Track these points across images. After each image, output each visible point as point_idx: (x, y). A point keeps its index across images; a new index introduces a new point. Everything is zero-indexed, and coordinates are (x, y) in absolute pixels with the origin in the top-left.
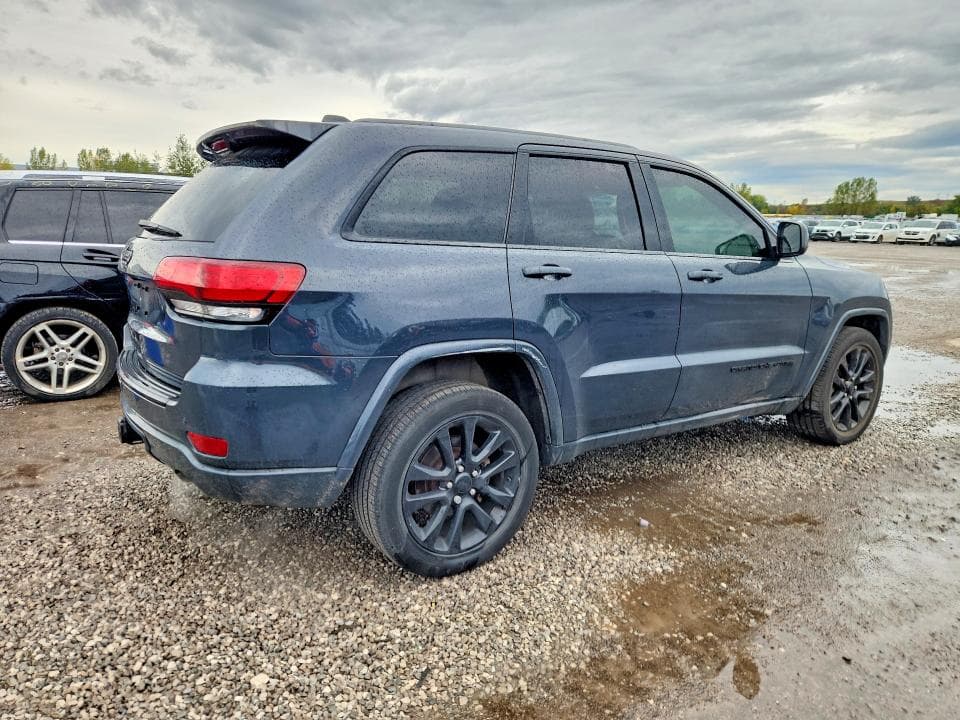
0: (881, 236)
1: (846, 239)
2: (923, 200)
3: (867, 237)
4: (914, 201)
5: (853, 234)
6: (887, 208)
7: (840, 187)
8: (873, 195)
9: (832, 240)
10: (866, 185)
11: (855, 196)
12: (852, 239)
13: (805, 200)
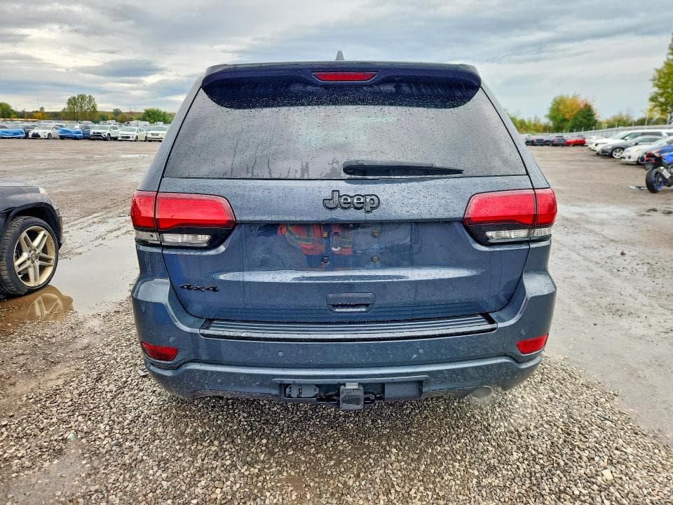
0: (137, 137)
1: (115, 139)
2: (123, 111)
3: (129, 137)
4: (117, 112)
5: (120, 135)
6: (104, 117)
7: (69, 100)
8: (94, 107)
9: (105, 139)
10: (87, 100)
11: (81, 107)
12: (119, 139)
13: (42, 108)
